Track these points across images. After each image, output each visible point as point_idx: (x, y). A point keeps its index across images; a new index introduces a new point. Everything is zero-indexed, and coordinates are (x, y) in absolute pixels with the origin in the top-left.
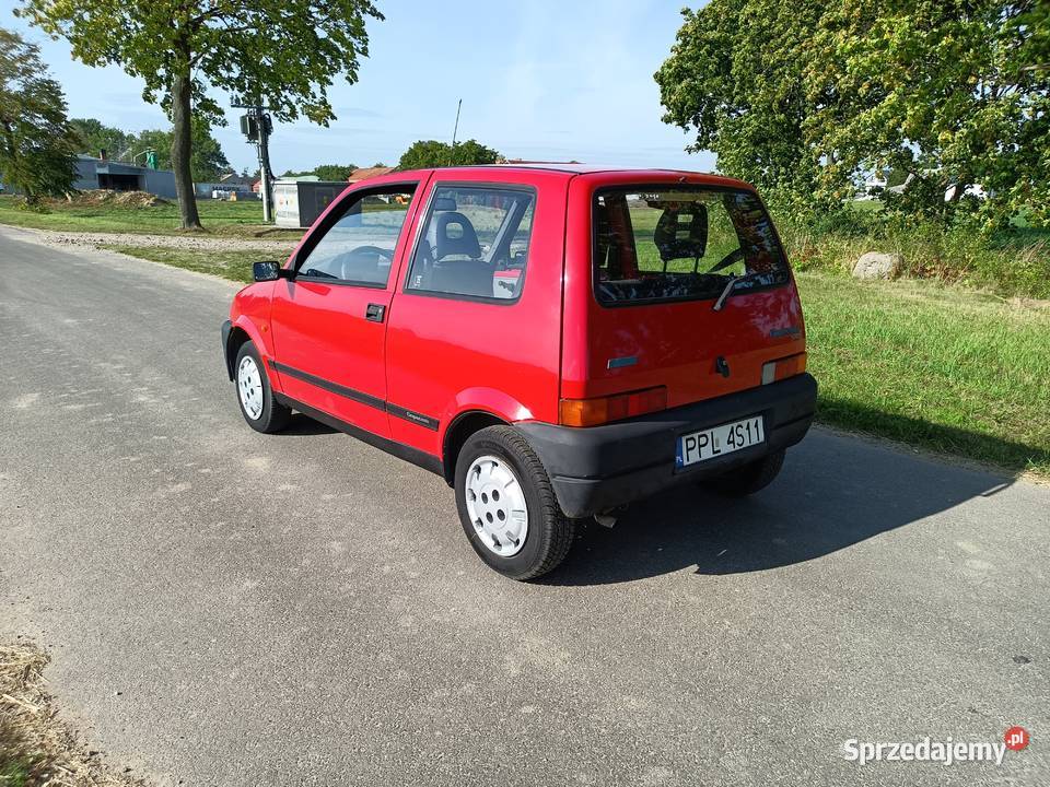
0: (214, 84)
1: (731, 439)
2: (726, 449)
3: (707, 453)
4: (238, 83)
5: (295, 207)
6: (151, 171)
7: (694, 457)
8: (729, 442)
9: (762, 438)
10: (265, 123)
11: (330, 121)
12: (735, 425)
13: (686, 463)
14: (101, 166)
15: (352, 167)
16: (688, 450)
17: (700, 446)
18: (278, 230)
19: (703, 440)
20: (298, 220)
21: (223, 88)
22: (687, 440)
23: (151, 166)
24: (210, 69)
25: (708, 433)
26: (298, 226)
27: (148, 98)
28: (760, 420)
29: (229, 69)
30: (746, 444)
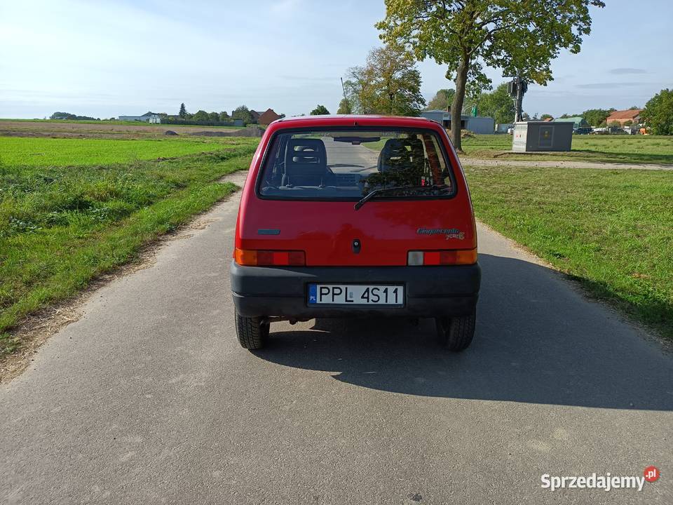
0: (488, 65)
1: (366, 295)
2: (358, 300)
3: (340, 300)
4: (502, 63)
5: (524, 139)
6: (473, 118)
7: (327, 300)
8: (363, 297)
9: (400, 301)
10: (523, 85)
11: (548, 82)
12: (371, 287)
13: (318, 301)
14: (446, 116)
15: (612, 110)
16: (321, 294)
17: (334, 294)
18: (512, 153)
19: (337, 291)
20: (524, 147)
21: (494, 67)
22: (321, 288)
23: (473, 115)
24: (487, 55)
25: (343, 287)
26: (524, 151)
27: (448, 77)
28: (400, 289)
29: (499, 54)
30: (382, 301)
